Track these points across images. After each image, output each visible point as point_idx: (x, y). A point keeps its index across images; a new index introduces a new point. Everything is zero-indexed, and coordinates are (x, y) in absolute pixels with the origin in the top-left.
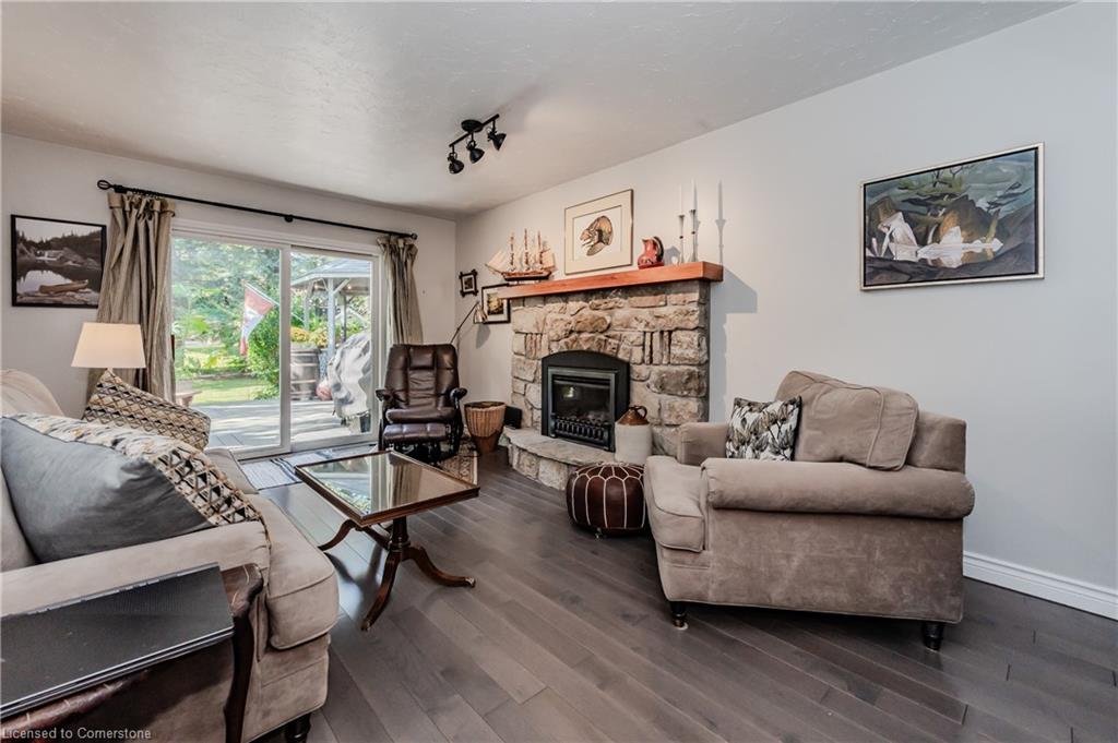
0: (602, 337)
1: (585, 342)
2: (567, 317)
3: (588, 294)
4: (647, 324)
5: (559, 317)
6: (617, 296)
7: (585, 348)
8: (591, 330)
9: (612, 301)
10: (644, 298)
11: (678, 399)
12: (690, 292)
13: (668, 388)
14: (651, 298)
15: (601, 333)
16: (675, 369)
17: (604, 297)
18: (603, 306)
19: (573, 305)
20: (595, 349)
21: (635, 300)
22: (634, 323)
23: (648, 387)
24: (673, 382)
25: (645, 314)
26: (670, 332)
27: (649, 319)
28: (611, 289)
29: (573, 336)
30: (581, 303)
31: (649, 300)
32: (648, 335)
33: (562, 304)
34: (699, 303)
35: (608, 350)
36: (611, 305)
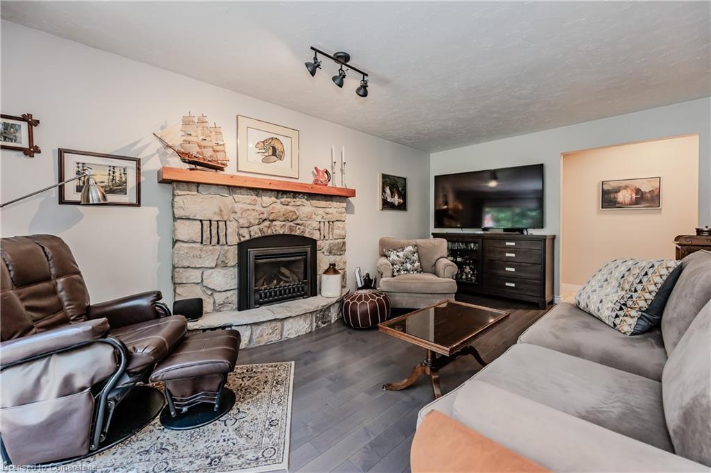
0: (292, 224)
1: (279, 228)
2: (258, 208)
3: (280, 193)
4: (323, 217)
5: (250, 207)
6: (304, 198)
7: (282, 233)
8: (283, 219)
9: (299, 201)
10: (321, 202)
11: (337, 256)
12: (343, 202)
13: (333, 251)
14: (325, 202)
15: (291, 221)
16: (337, 241)
17: (294, 197)
18: (292, 204)
19: (267, 199)
20: (287, 232)
21: (315, 202)
22: (314, 216)
23: (323, 253)
24: (336, 248)
25: (320, 211)
26: (333, 222)
27: (324, 214)
28: (300, 193)
29: (267, 223)
30: (274, 199)
31: (323, 203)
32: (322, 223)
33: (255, 197)
34: (346, 208)
35: (298, 233)
36: (298, 203)
